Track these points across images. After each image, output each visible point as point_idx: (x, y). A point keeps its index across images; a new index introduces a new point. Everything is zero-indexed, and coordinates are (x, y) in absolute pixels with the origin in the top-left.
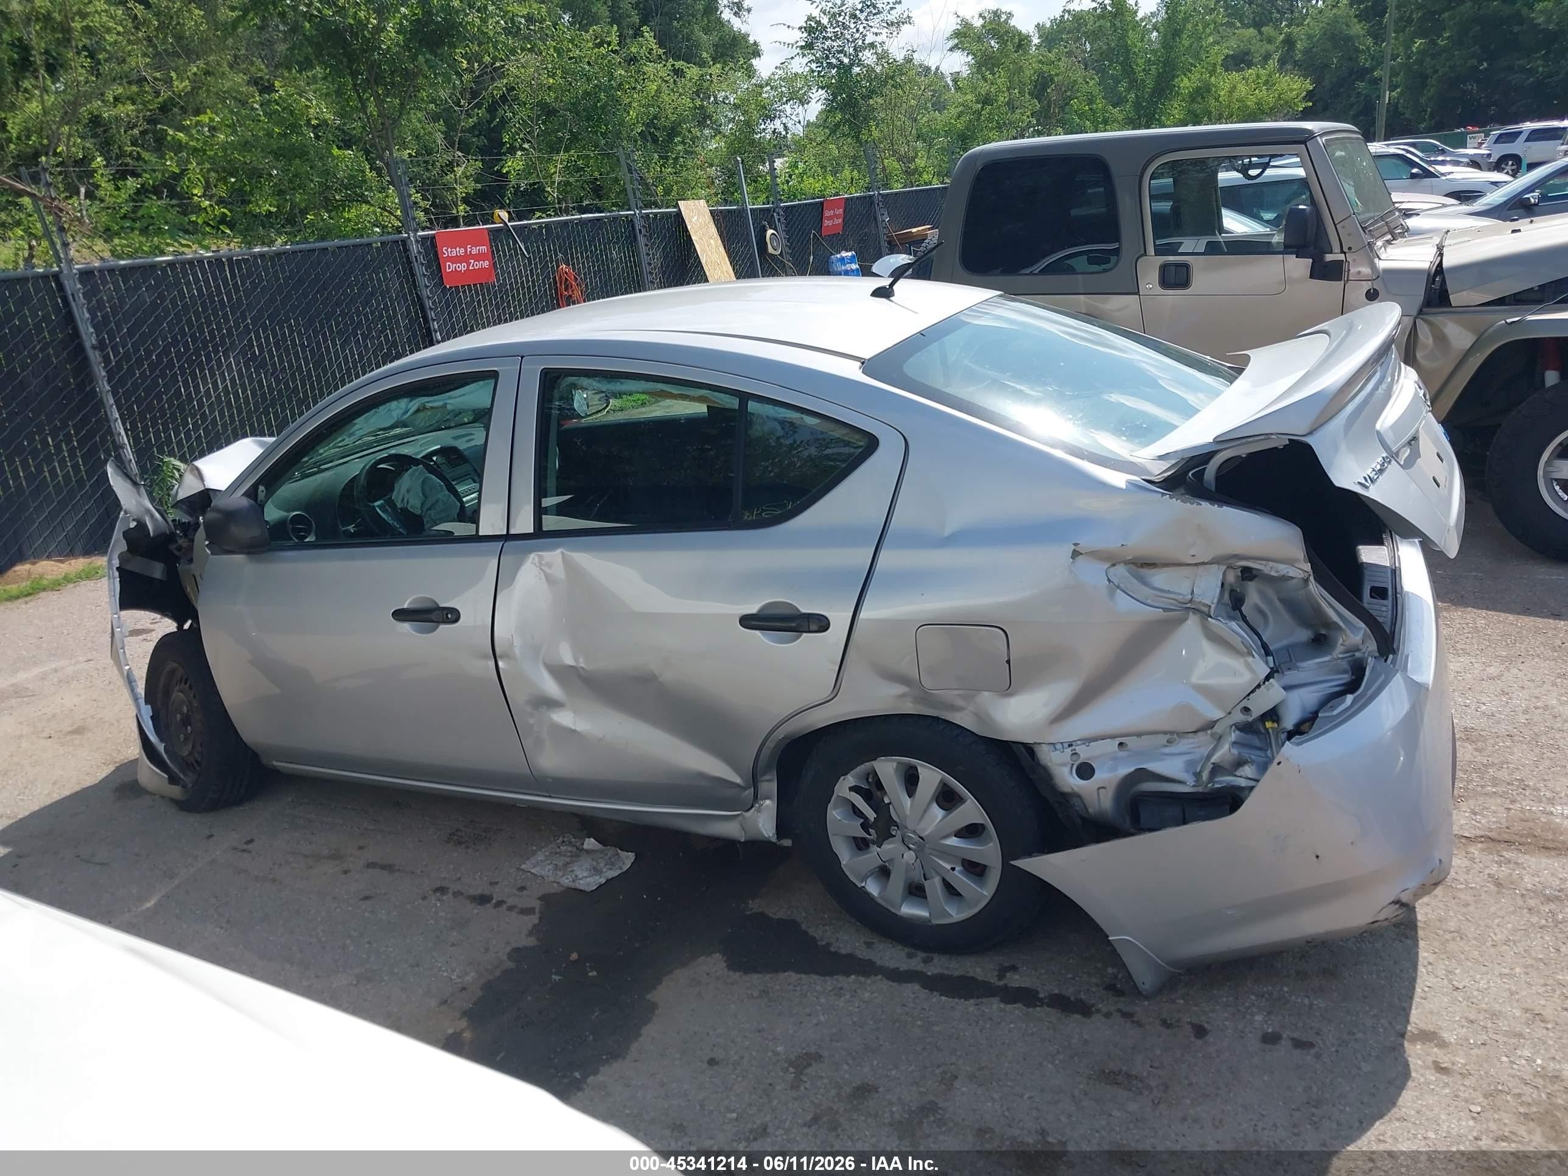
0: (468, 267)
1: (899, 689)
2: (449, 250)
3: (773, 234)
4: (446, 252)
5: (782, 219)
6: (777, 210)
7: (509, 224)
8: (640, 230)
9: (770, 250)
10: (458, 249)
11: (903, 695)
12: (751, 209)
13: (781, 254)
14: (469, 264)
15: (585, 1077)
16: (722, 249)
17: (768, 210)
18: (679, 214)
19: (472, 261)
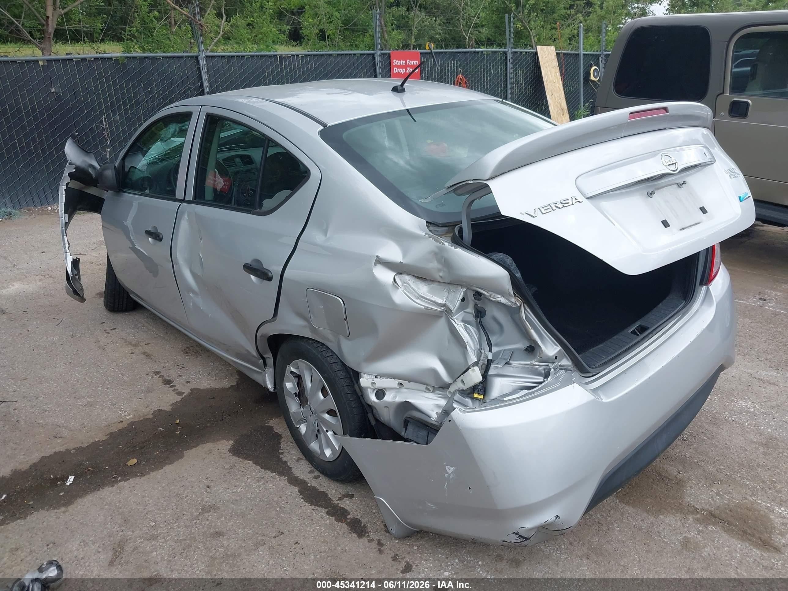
0: (406, 71)
1: (302, 323)
2: (397, 61)
3: (595, 69)
4: (395, 62)
5: (603, 61)
6: (602, 56)
7: (433, 51)
8: (509, 60)
9: (592, 78)
10: (402, 61)
11: (305, 326)
12: (584, 55)
13: (599, 81)
14: (406, 70)
15: (120, 481)
16: (558, 74)
17: (597, 55)
18: (536, 53)
19: (409, 68)
